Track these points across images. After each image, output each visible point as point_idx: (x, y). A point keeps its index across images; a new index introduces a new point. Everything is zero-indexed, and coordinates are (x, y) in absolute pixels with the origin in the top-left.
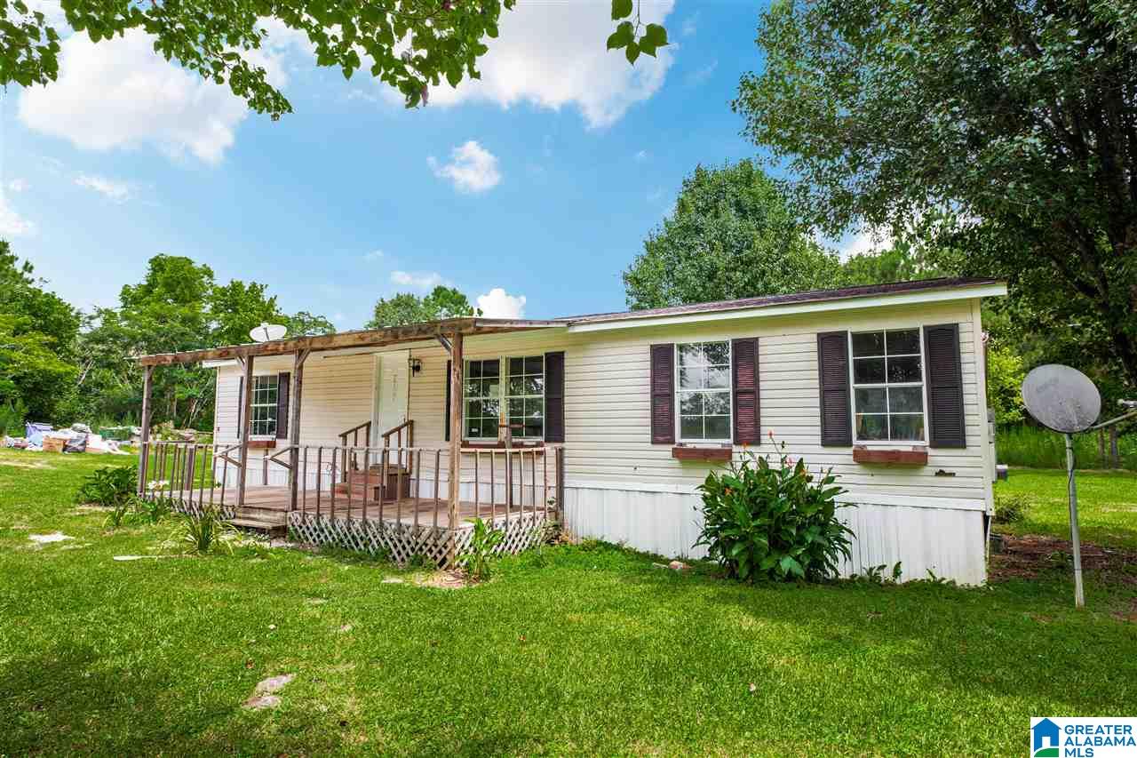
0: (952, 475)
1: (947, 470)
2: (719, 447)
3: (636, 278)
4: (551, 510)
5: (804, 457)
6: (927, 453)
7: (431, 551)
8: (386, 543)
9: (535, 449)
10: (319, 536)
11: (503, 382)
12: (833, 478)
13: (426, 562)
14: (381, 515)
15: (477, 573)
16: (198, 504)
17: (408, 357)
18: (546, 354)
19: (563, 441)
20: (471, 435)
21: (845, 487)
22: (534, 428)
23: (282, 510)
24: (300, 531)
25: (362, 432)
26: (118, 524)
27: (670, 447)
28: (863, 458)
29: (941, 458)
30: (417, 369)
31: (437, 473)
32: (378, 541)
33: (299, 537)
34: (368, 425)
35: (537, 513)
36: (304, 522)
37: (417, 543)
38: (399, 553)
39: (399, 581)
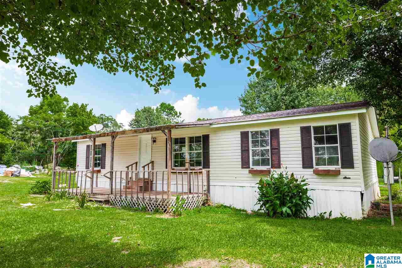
0: (350, 178)
1: (347, 177)
2: (266, 169)
3: (244, 100)
4: (205, 194)
5: (294, 172)
6: (340, 171)
7: (161, 207)
8: (145, 205)
9: (198, 171)
10: (121, 203)
11: (187, 146)
12: (305, 180)
13: (160, 211)
14: (143, 195)
15: (177, 214)
16: (75, 193)
17: (151, 137)
18: (202, 135)
19: (209, 168)
20: (175, 166)
21: (309, 183)
22: (198, 163)
23: (107, 194)
24: (114, 202)
25: (134, 166)
26: (49, 200)
27: (248, 170)
28: (317, 173)
29: (345, 172)
30: (154, 141)
31: (163, 181)
32: (142, 204)
33: (114, 204)
34: (136, 163)
35: (199, 195)
36: (115, 198)
37: (156, 204)
38: (150, 208)
39: (151, 216)
